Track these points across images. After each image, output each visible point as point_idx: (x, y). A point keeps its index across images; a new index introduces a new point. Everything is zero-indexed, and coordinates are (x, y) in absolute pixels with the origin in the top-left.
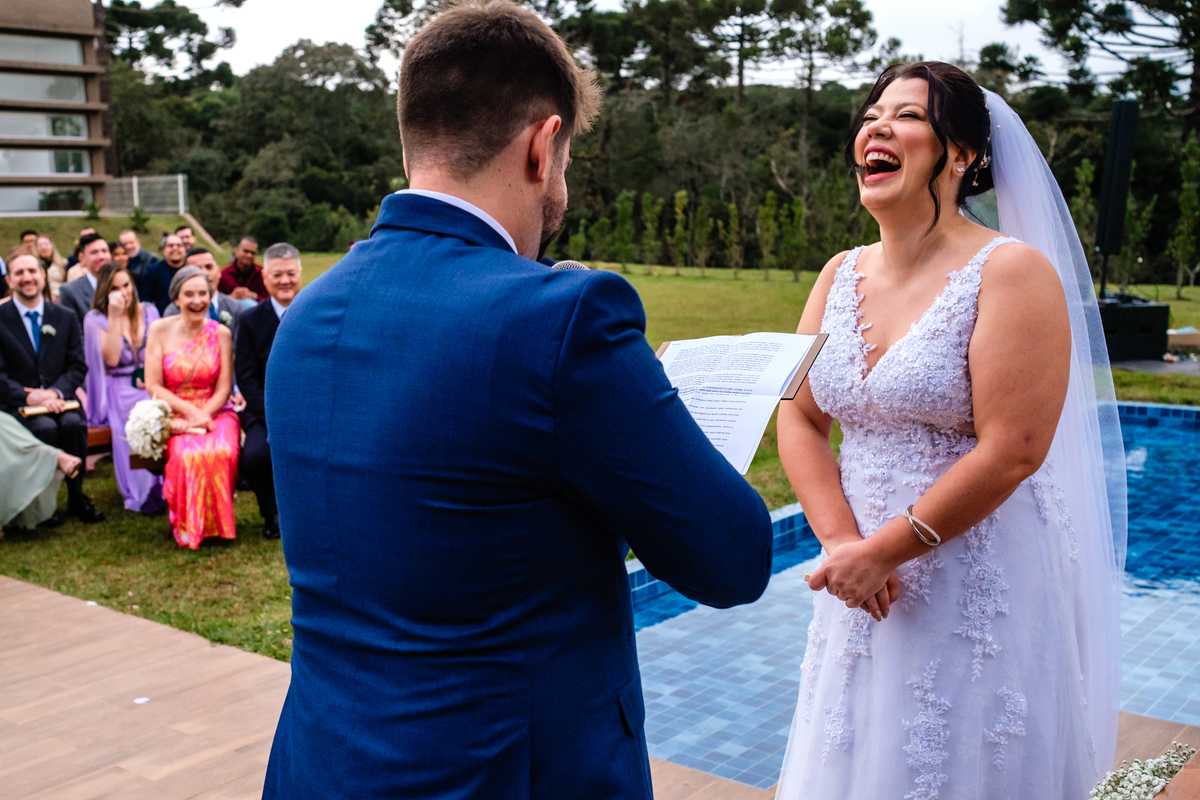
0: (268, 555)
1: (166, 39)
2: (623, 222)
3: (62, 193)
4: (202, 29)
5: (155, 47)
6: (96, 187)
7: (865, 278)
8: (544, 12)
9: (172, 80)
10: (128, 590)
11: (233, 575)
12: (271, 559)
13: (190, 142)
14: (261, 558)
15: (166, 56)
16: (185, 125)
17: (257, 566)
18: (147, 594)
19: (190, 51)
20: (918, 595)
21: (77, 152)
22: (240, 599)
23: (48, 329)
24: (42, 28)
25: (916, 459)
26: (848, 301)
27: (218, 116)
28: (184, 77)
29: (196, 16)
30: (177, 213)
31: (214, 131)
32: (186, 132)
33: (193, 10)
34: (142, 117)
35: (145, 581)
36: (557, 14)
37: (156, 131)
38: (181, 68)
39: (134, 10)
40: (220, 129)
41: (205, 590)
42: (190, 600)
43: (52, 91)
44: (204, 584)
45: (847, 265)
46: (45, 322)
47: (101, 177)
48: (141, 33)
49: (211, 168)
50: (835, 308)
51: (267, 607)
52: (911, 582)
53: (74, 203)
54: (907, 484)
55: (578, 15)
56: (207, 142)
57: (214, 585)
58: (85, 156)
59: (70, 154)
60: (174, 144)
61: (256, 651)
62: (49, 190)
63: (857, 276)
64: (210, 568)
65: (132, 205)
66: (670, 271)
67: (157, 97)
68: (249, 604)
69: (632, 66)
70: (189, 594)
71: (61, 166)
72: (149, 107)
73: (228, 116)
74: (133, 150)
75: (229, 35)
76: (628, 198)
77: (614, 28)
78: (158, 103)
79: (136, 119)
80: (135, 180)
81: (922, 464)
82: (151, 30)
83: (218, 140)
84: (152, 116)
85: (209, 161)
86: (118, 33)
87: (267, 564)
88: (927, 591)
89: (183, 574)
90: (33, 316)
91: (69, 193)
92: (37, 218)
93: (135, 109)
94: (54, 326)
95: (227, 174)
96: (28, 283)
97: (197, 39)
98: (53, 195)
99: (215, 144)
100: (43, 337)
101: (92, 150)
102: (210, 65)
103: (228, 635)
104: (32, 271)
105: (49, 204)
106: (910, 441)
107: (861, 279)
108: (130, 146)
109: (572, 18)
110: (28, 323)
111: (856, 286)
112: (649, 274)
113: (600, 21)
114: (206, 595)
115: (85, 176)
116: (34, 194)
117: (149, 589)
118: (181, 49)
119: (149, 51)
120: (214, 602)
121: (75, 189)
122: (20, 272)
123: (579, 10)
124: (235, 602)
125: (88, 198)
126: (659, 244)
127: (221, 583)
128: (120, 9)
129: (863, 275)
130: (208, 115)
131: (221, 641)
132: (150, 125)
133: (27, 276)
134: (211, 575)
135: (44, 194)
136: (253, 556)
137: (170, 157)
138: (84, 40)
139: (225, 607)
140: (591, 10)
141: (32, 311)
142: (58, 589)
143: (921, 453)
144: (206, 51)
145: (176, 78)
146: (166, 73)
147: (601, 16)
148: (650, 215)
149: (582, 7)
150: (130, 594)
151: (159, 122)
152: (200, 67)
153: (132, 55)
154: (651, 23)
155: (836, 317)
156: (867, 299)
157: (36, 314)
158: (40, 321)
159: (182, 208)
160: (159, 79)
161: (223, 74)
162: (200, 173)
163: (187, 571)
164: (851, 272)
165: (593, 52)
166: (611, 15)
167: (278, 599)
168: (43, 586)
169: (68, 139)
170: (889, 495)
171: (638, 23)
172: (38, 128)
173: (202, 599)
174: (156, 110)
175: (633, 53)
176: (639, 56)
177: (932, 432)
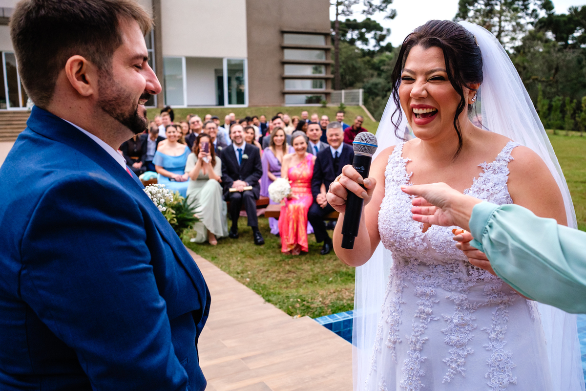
0: (316, 261)
1: (366, 33)
2: (556, 110)
3: (314, 97)
4: (381, 29)
5: (362, 38)
6: (327, 94)
7: (411, 161)
8: (530, 16)
9: (367, 51)
10: (249, 271)
11: (297, 268)
12: (317, 263)
13: (372, 76)
14: (312, 261)
15: (365, 41)
16: (371, 69)
17: (309, 265)
18: (257, 273)
19: (375, 39)
20: (457, 371)
21: (321, 80)
22: (294, 280)
23: (245, 156)
24: (310, 31)
25: (455, 283)
26: (402, 177)
27: (384, 65)
28: (372, 49)
29: (379, 24)
30: (358, 105)
31: (382, 71)
32: (371, 71)
33: (378, 22)
34: (353, 66)
35: (259, 267)
36: (537, 16)
37: (358, 72)
38: (372, 45)
39: (354, 23)
40: (385, 70)
41: (282, 275)
42: (273, 278)
43: (318, 56)
44: (282, 271)
45: (396, 154)
46: (244, 153)
47: (330, 90)
48: (356, 32)
49: (380, 86)
50: (393, 180)
51: (304, 285)
52: (452, 362)
53: (318, 100)
54: (448, 298)
55: (546, 16)
56: (379, 75)
57: (287, 272)
58: (324, 82)
59: (318, 81)
60: (365, 77)
61: (280, 308)
62: (310, 96)
63: (406, 160)
64: (288, 264)
65: (341, 101)
66: (579, 134)
67: (361, 57)
68: (297, 283)
69: (574, 38)
70: (274, 275)
71: (315, 86)
72: (356, 62)
73: (388, 65)
74: (349, 80)
75: (389, 30)
76: (559, 100)
77: (564, 21)
78: (359, 60)
79: (351, 66)
80: (343, 92)
81: (459, 286)
82: (360, 30)
83: (384, 75)
84: (357, 65)
85: (379, 83)
86: (347, 32)
87: (314, 265)
88: (462, 368)
89: (276, 266)
90: (240, 151)
91: (317, 97)
92: (304, 107)
93: (350, 63)
94: (248, 155)
95: (386, 89)
96: (238, 137)
97: (379, 33)
98: (311, 98)
99: (382, 76)
100: (243, 160)
101: (326, 79)
102: (383, 44)
103: (274, 299)
104: (239, 132)
105: (309, 101)
106: (453, 271)
107: (408, 162)
108: (347, 77)
109: (543, 18)
110: (237, 153)
111: (405, 166)
112: (567, 135)
113: (558, 19)
114: (281, 277)
115: (323, 90)
116: (304, 97)
117: (258, 272)
118: (372, 38)
119: (359, 39)
120: (283, 281)
121: (319, 95)
122: (235, 132)
123: (547, 14)
124: (292, 281)
125: (323, 98)
126: (573, 121)
127: (289, 272)
128: (349, 23)
129: (410, 160)
130: (381, 64)
131: (269, 301)
132: (356, 69)
133: (238, 134)
134: (288, 268)
135: (307, 97)
136: (310, 260)
137: (363, 82)
138: (326, 35)
139: (286, 284)
140: (553, 13)
141: (239, 148)
142: (221, 268)
143: (459, 279)
144: (382, 38)
145: (369, 50)
146: (365, 48)
147: (558, 16)
148: (569, 109)
149: (548, 12)
150: (249, 273)
151: (360, 68)
152: (379, 45)
153: (352, 41)
154: (582, 18)
155: (396, 187)
156: (414, 176)
157: (241, 150)
158: (242, 152)
159: (361, 103)
160: (362, 50)
161: (389, 47)
162: (375, 88)
163: (278, 265)
164: (400, 158)
165: (554, 32)
166: (563, 16)
167: (312, 282)
168: (216, 265)
169: (318, 75)
170: (435, 305)
171: (576, 18)
172: (308, 71)
173: (278, 278)
174: (359, 63)
175: (574, 32)
176: (577, 34)
177: (468, 266)
